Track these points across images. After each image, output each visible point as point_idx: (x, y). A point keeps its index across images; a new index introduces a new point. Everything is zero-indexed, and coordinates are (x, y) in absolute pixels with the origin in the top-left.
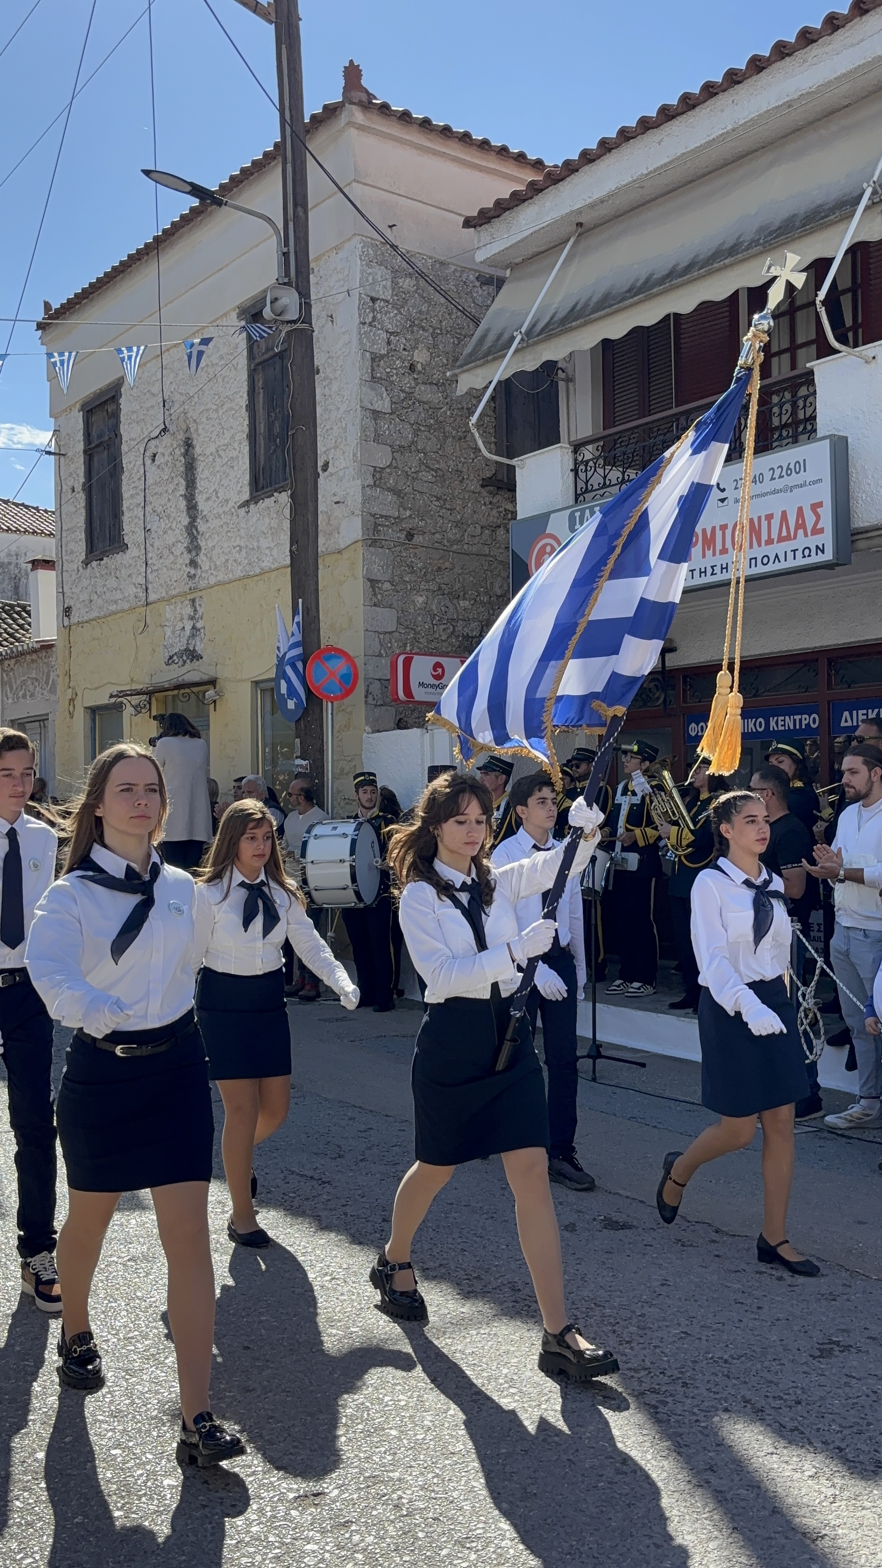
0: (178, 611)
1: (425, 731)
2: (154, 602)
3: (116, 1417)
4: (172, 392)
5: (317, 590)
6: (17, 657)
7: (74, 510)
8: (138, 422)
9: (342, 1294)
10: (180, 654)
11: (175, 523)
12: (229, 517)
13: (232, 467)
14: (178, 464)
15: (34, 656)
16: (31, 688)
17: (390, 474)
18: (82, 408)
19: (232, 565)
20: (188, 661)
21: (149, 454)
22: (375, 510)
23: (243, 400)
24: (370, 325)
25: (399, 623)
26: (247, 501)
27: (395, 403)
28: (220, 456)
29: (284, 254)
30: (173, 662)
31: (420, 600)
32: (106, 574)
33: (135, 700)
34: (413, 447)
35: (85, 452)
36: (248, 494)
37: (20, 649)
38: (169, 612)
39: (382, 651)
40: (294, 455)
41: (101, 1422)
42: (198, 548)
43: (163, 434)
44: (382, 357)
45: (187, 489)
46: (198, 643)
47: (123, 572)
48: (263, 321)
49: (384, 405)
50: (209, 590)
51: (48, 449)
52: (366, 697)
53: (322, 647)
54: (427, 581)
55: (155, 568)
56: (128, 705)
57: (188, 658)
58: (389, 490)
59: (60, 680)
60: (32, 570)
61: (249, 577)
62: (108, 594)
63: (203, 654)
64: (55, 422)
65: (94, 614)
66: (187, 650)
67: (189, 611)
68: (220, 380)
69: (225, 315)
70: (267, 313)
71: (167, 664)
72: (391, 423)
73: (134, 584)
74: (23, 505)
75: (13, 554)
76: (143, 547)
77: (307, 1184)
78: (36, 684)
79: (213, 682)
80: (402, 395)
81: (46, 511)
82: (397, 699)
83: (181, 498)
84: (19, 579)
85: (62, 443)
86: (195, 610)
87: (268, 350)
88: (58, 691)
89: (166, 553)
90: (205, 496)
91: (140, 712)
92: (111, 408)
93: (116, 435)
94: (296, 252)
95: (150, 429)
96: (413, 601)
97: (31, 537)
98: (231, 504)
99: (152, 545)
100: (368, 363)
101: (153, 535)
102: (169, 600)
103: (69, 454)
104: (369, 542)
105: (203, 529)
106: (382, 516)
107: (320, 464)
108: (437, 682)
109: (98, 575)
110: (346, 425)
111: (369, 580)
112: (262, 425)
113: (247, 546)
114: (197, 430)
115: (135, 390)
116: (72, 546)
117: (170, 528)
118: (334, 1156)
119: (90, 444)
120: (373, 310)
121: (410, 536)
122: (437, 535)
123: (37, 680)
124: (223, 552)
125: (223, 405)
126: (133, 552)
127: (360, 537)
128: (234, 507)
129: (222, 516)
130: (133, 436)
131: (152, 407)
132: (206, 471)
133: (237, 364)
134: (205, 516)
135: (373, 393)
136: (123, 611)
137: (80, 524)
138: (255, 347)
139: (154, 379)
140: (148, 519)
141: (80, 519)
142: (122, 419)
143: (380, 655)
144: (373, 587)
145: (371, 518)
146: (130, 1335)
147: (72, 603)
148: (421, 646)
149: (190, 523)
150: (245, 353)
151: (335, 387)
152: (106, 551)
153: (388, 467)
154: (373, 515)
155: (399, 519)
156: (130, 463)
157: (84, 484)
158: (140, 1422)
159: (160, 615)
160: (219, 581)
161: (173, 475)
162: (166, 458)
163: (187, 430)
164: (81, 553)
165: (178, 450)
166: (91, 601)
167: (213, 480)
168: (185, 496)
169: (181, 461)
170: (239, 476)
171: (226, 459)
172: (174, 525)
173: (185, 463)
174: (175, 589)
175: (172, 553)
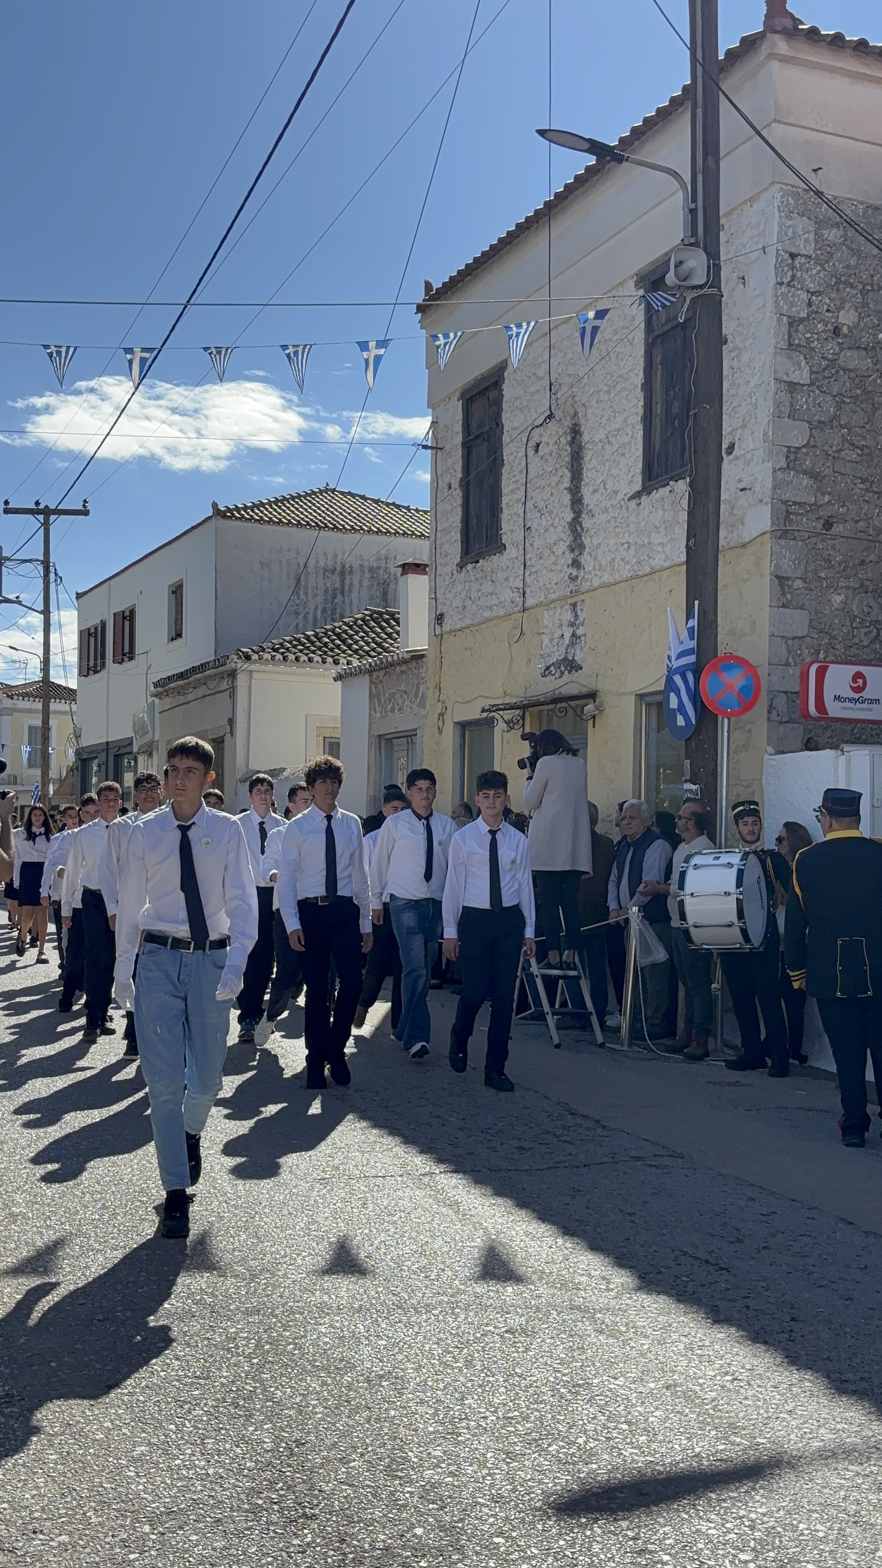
0: (557, 617)
1: (839, 752)
2: (531, 608)
3: (498, 1502)
4: (559, 374)
5: (716, 590)
6: (386, 668)
7: (450, 508)
8: (521, 409)
9: (746, 1398)
10: (557, 665)
11: (557, 519)
12: (618, 511)
13: (624, 455)
14: (564, 454)
15: (404, 668)
16: (400, 701)
17: (807, 454)
18: (462, 397)
19: (619, 565)
20: (566, 672)
21: (532, 444)
22: (787, 496)
23: (638, 378)
24: (789, 285)
25: (811, 626)
26: (639, 492)
27: (816, 373)
28: (610, 443)
29: (691, 211)
30: (550, 673)
31: (838, 599)
32: (481, 578)
33: (508, 715)
34: (835, 423)
35: (464, 444)
36: (640, 484)
37: (390, 659)
38: (547, 618)
39: (790, 660)
40: (696, 438)
41: (482, 1505)
42: (582, 547)
43: (548, 421)
44: (801, 320)
45: (572, 481)
46: (578, 652)
47: (499, 575)
48: (667, 289)
49: (802, 375)
50: (592, 593)
51: (424, 443)
52: (769, 712)
53: (719, 655)
54: (847, 578)
55: (534, 570)
56: (500, 720)
57: (566, 669)
58: (805, 473)
59: (430, 693)
60: (402, 575)
61: (638, 577)
62: (482, 600)
63: (582, 664)
64: (433, 413)
65: (468, 622)
66: (565, 659)
67: (569, 616)
68: (613, 357)
69: (621, 284)
70: (670, 278)
71: (544, 676)
72: (809, 395)
73: (511, 588)
74: (394, 504)
75: (383, 557)
76: (522, 547)
77: (702, 1268)
78: (405, 697)
79: (592, 695)
80: (824, 363)
81: (417, 511)
82: (806, 715)
83: (565, 491)
84: (388, 585)
85: (439, 436)
86: (576, 616)
87: (668, 320)
88: (428, 704)
89: (547, 552)
90: (591, 489)
91: (512, 728)
92: (492, 394)
93: (497, 424)
94: (704, 208)
95: (535, 416)
96: (830, 601)
97: (401, 539)
98: (620, 496)
99: (532, 545)
100: (785, 329)
101: (534, 533)
102: (547, 605)
103: (447, 447)
104: (779, 533)
105: (588, 525)
106: (795, 503)
107: (725, 446)
108: (857, 696)
109: (473, 578)
110: (757, 400)
111: (777, 577)
112: (659, 406)
113: (636, 543)
114: (586, 415)
115: (519, 374)
116: (446, 548)
117: (552, 525)
118: (732, 1240)
119: (469, 435)
120: (793, 268)
121: (828, 525)
122: (861, 524)
123: (405, 692)
124: (609, 550)
125: (614, 387)
126: (512, 552)
127: (768, 528)
129: (611, 509)
130: (515, 424)
131: (538, 391)
132: (594, 460)
133: (633, 339)
134: (591, 511)
135: (789, 362)
136: (498, 618)
137: (456, 524)
138: (654, 318)
139: (541, 360)
140: (528, 517)
141: (456, 519)
142: (504, 406)
143: (787, 664)
144: (782, 586)
145: (784, 507)
146: (510, 1415)
147: (445, 611)
148: (837, 653)
149: (574, 519)
150: (643, 326)
151: (745, 358)
152: (482, 553)
153: (804, 446)
154: (785, 503)
155: (816, 506)
156: (511, 454)
157: (461, 480)
158: (523, 1512)
159: (538, 622)
160: (604, 583)
161: (558, 466)
162: (551, 447)
163: (575, 415)
164: (455, 555)
165: (563, 438)
166: (465, 607)
167: (601, 471)
168: (569, 490)
169: (566, 450)
170: (630, 464)
171: (617, 446)
172: (556, 522)
173: (571, 452)
174: (554, 592)
175: (553, 552)
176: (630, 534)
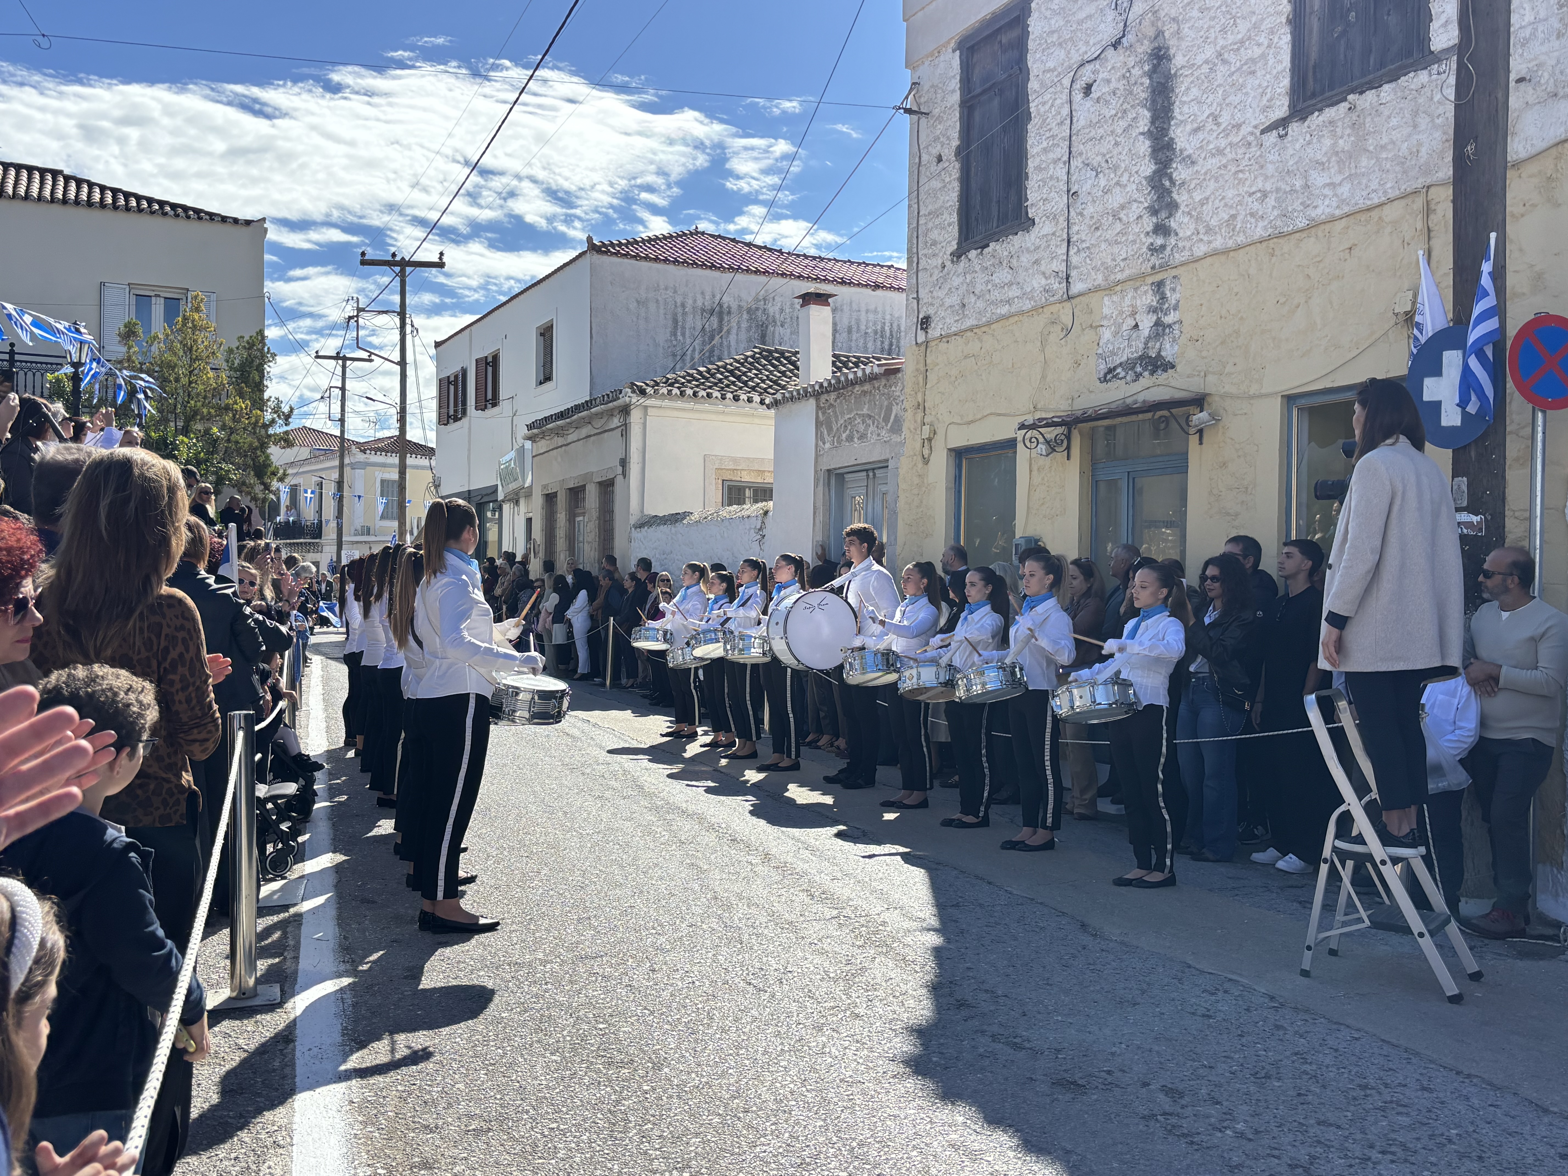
0: (1126, 303)
2: (1080, 295)
7: (940, 185)
8: (1060, 44)
10: (1129, 365)
11: (1127, 175)
12: (1242, 150)
13: (1253, 73)
14: (1138, 89)
15: (867, 387)
16: (861, 428)
18: (960, 46)
19: (1245, 222)
20: (1146, 374)
21: (1079, 85)
26: (1283, 119)
28: (1225, 62)
30: (1114, 377)
32: (993, 265)
35: (962, 104)
36: (1286, 108)
38: (1108, 306)
42: (1173, 207)
43: (1109, 51)
45: (1153, 122)
46: (1168, 346)
47: (1023, 259)
50: (1193, 265)
55: (1084, 245)
56: (1041, 440)
57: (1145, 369)
59: (909, 415)
60: (802, 306)
61: (1281, 235)
62: (995, 293)
63: (1177, 361)
64: (914, 73)
65: (969, 323)
66: (1143, 357)
67: (1149, 300)
71: (1104, 380)
73: (1044, 273)
76: (1062, 219)
78: (870, 422)
79: (1199, 401)
83: (1141, 138)
85: (923, 100)
86: (1163, 298)
88: (905, 429)
89: (1107, 221)
90: (1189, 128)
91: (1056, 451)
92: (1011, 35)
93: (1020, 69)
95: (1084, 49)
98: (1245, 130)
99: (1081, 214)
101: (1085, 198)
102: (1109, 288)
103: (936, 112)
105: (1183, 177)
109: (978, 268)
113: (1278, 190)
114: (1178, 32)
116: (935, 234)
123: (871, 416)
126: (1043, 228)
128: (1252, 133)
129: (1228, 149)
130: (1050, 65)
131: (1090, 17)
132: (1194, 90)
134: (1189, 156)
136: (1022, 313)
137: (950, 203)
140: (1074, 179)
141: (952, 197)
142: (1031, 45)
147: (931, 311)
149: (1155, 172)
152: (995, 233)
156: (1044, 104)
157: (958, 149)
159: (1091, 312)
160: (1215, 249)
161: (1125, 106)
162: (1113, 85)
163: (1155, 38)
164: (949, 242)
165: (1137, 68)
166: (964, 305)
167: (1208, 101)
168: (1149, 134)
169: (1142, 84)
170: (1266, 84)
171: (1238, 64)
172: (1124, 179)
173: (1151, 84)
174: (1122, 271)
175: (1120, 219)
176: (1266, 178)
